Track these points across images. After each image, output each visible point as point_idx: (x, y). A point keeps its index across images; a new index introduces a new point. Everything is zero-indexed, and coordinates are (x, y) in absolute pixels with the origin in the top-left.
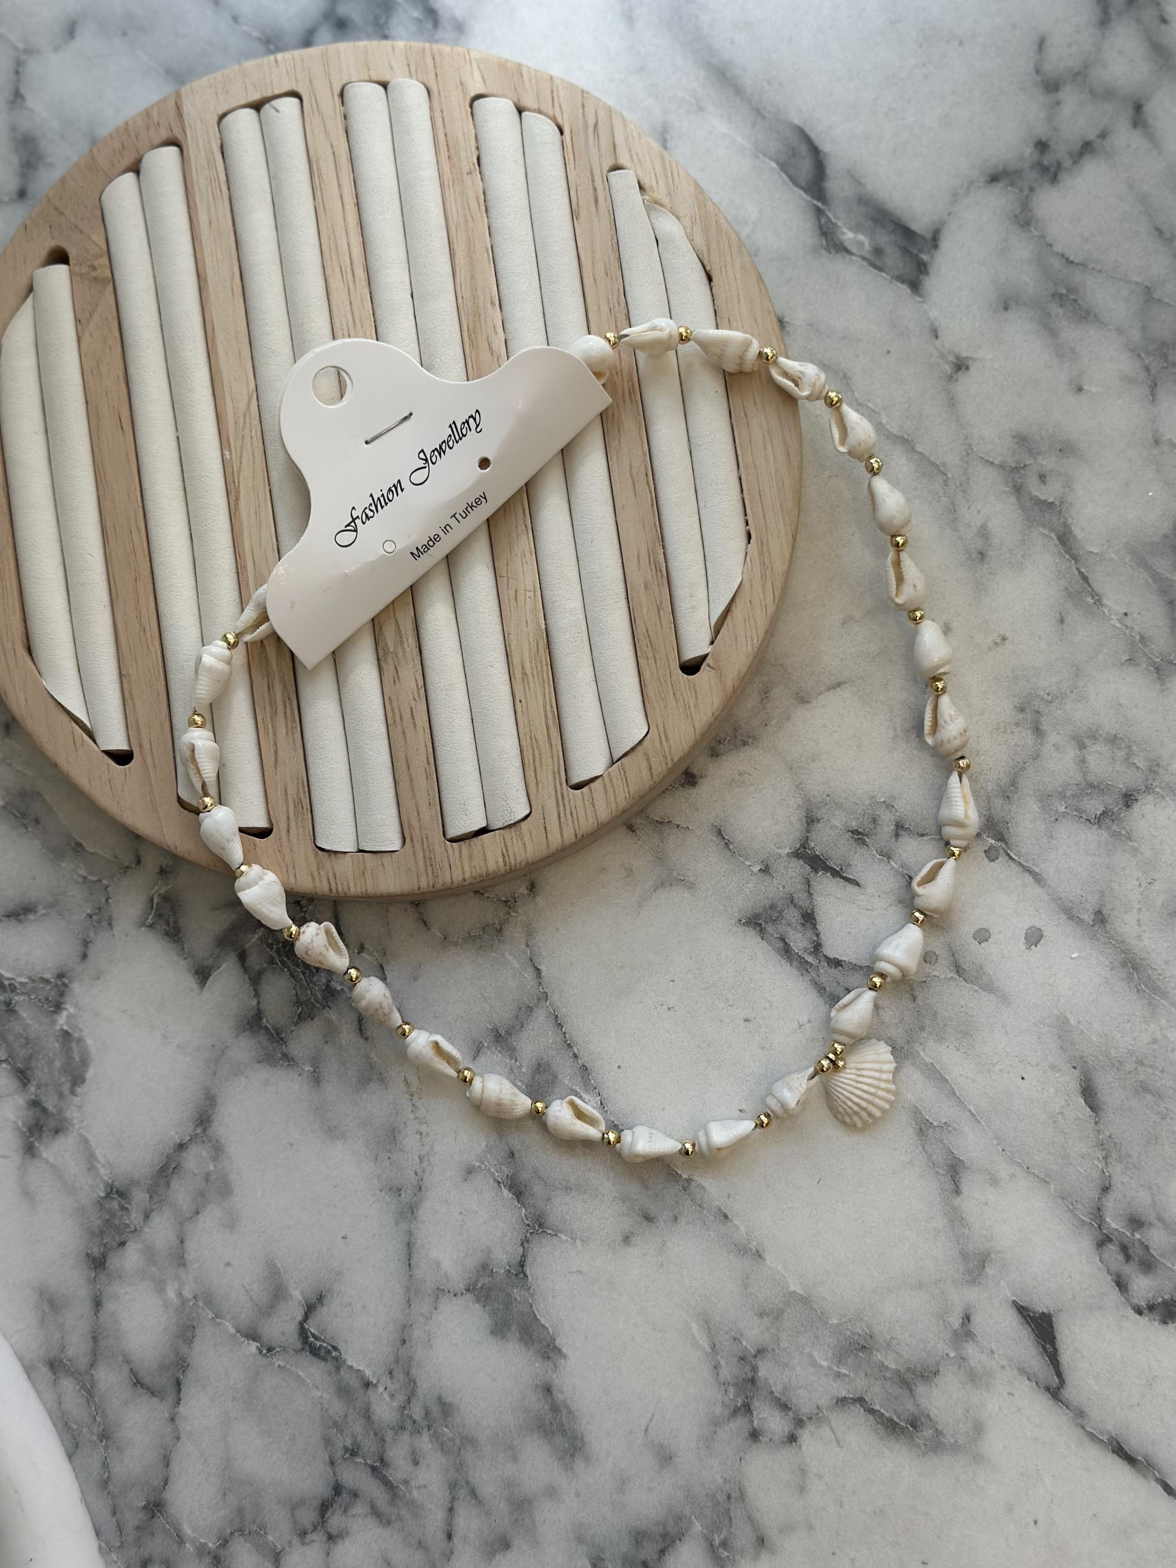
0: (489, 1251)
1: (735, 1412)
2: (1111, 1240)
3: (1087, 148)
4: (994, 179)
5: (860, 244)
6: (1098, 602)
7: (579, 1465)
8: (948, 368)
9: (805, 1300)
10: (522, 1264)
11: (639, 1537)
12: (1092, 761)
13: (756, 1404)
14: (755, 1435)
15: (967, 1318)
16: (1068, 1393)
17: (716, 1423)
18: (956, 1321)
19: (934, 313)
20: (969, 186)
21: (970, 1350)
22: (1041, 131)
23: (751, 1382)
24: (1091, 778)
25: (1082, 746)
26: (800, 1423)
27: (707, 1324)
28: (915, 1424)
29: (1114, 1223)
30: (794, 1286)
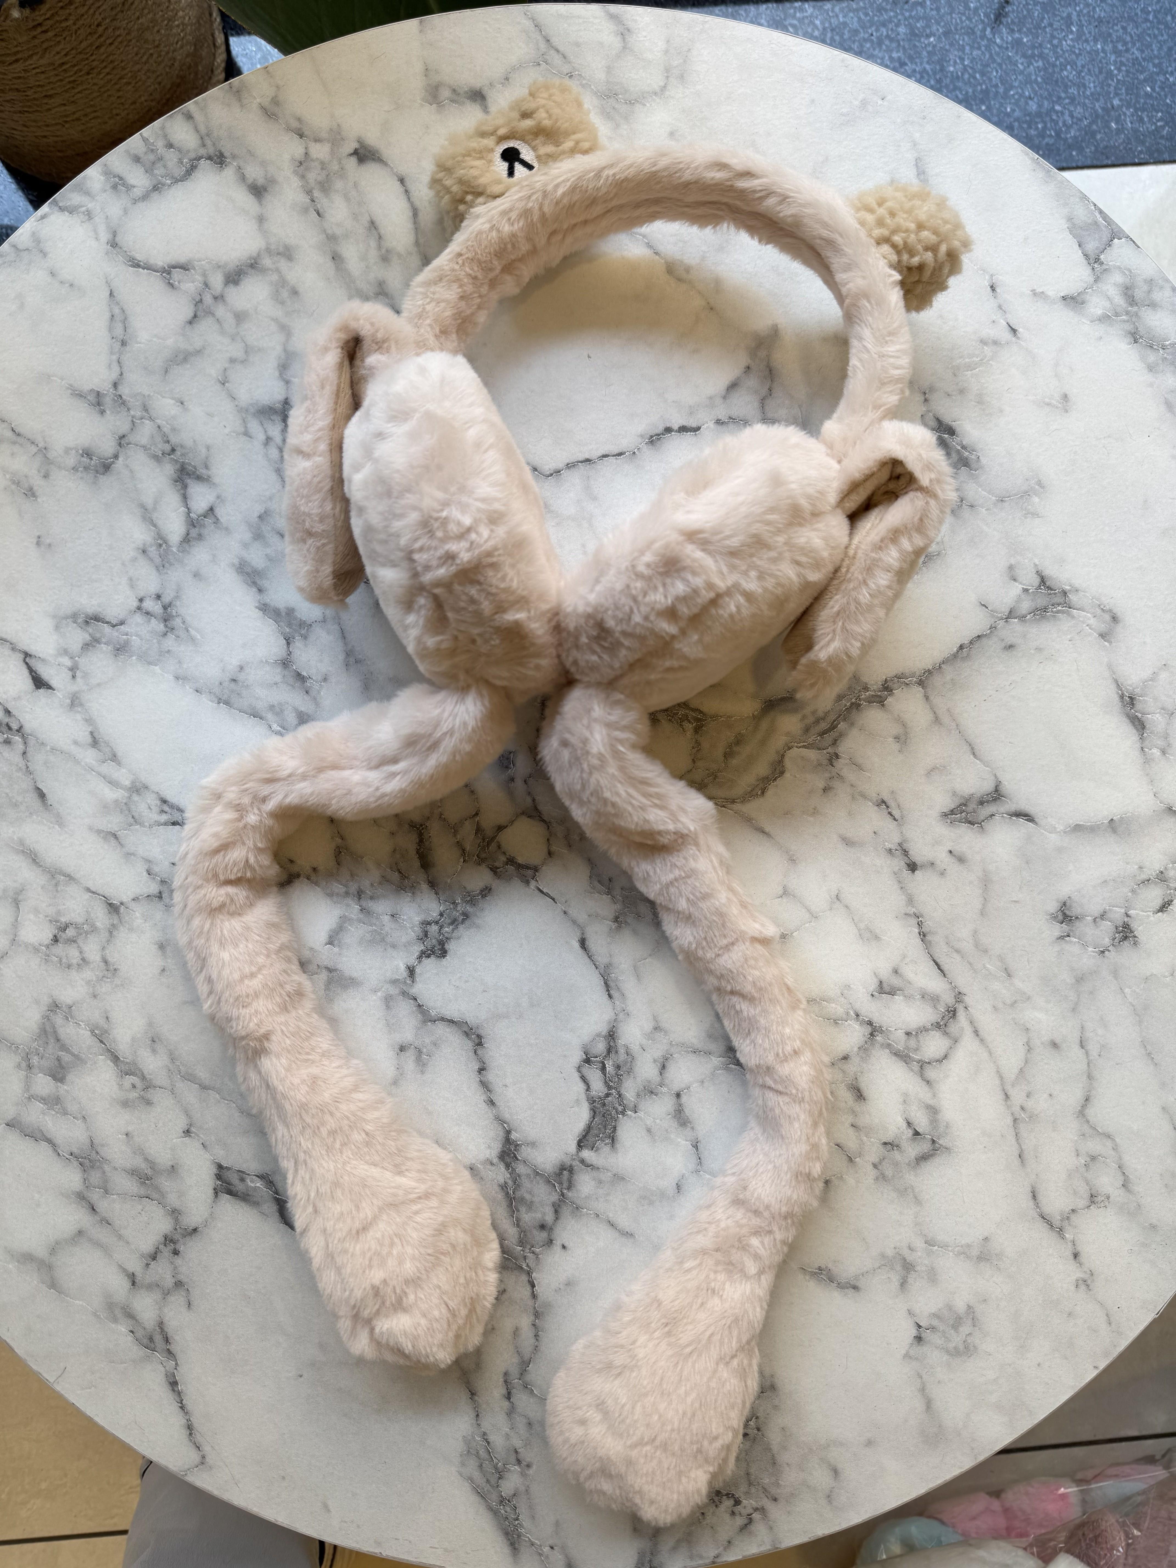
0: (306, 645)
1: (170, 605)
2: (18, 731)
3: (154, 1257)
4: (195, 1230)
5: (252, 1181)
6: (92, 1031)
7: (236, 561)
8: (193, 1129)
9: (150, 663)
10: (288, 644)
11: (200, 537)
12: (77, 954)
13: (161, 611)
14: (158, 597)
15: (74, 677)
16: (22, 656)
17: (177, 597)
18: (78, 674)
19: (207, 1156)
20: (206, 1224)
21: (68, 662)
22: (178, 1261)
23: (166, 619)
24: (75, 945)
25: (83, 959)
26: (139, 608)
27: (193, 639)
28: (87, 623)
29: (17, 739)
30: (157, 669)
